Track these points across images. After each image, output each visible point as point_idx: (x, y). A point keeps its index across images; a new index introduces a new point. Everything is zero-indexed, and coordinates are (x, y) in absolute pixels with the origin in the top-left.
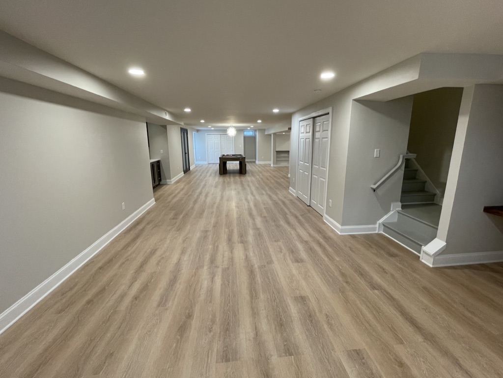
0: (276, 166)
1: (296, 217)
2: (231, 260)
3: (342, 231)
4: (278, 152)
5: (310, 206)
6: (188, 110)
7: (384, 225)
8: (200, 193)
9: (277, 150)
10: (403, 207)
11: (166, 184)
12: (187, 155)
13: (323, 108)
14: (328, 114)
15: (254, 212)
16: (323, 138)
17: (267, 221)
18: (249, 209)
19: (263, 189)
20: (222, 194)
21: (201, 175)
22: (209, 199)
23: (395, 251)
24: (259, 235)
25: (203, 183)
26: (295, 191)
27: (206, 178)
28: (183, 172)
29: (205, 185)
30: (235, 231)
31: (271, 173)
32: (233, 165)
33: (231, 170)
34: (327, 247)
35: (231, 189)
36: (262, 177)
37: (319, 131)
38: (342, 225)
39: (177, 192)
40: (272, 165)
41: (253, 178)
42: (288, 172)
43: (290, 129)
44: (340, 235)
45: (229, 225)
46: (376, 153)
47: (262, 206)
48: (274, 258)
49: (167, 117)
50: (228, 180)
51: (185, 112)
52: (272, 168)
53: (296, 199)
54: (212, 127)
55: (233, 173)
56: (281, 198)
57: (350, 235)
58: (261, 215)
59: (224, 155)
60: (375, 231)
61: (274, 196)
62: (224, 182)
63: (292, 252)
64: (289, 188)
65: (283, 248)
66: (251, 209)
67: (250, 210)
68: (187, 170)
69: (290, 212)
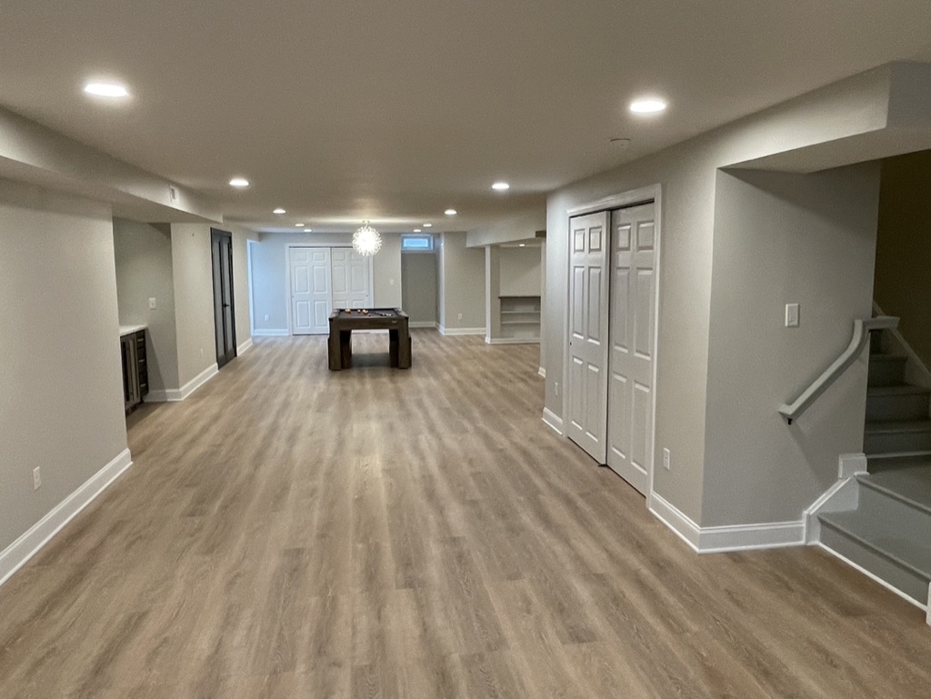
0: (497, 341)
1: (569, 502)
2: (379, 640)
3: (703, 541)
4: (506, 301)
5: (606, 466)
6: (239, 183)
7: (822, 522)
8: (273, 430)
9: (504, 293)
10: (873, 466)
11: (163, 403)
12: (228, 309)
13: (636, 187)
14: (651, 201)
15: (442, 487)
16: (639, 269)
17: (480, 516)
18: (424, 477)
19: (465, 413)
20: (339, 434)
21: (271, 372)
22: (300, 450)
23: (856, 598)
24: (458, 559)
25: (280, 398)
26: (560, 420)
27: (289, 383)
28: (216, 364)
29: (286, 405)
30: (387, 546)
31: (484, 364)
32: (370, 342)
33: (365, 356)
34: (663, 591)
35: (368, 417)
36: (458, 376)
37: (628, 249)
38: (704, 523)
39: (198, 427)
40: (488, 340)
41: (433, 382)
42: (537, 361)
43: (542, 234)
44: (700, 555)
45: (367, 529)
46: (788, 313)
47: (466, 469)
48: (508, 632)
49: (177, 202)
50: (358, 386)
51: (233, 189)
52: (488, 349)
53: (565, 445)
54: (307, 226)
55: (371, 364)
56: (517, 440)
57: (728, 554)
58: (463, 498)
59: (342, 311)
60: (799, 539)
61: (498, 437)
62: (345, 393)
63: (561, 610)
64: (541, 410)
65: (535, 600)
66: (431, 477)
67: (427, 479)
68: (226, 356)
69: (550, 485)
